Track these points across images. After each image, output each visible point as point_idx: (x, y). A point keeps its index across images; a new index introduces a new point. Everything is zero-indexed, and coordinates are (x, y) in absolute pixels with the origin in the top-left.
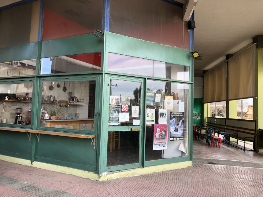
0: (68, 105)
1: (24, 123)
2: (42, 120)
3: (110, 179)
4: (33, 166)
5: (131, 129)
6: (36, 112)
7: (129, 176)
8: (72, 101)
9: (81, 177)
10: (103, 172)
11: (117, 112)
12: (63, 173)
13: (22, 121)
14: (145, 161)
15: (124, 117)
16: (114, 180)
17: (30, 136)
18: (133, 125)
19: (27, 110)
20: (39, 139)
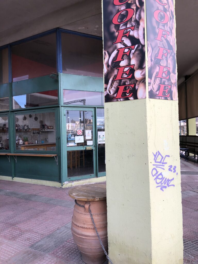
0: (40, 132)
1: (4, 148)
2: (18, 145)
3: (71, 186)
4: (13, 181)
5: (86, 148)
6: (12, 139)
7: (86, 184)
8: (43, 128)
9: (49, 186)
10: (65, 181)
11: (73, 136)
12: (36, 184)
13: (3, 148)
14: (99, 172)
15: (80, 139)
16: (73, 187)
17: (9, 158)
18: (87, 145)
19: (6, 138)
20: (16, 160)
